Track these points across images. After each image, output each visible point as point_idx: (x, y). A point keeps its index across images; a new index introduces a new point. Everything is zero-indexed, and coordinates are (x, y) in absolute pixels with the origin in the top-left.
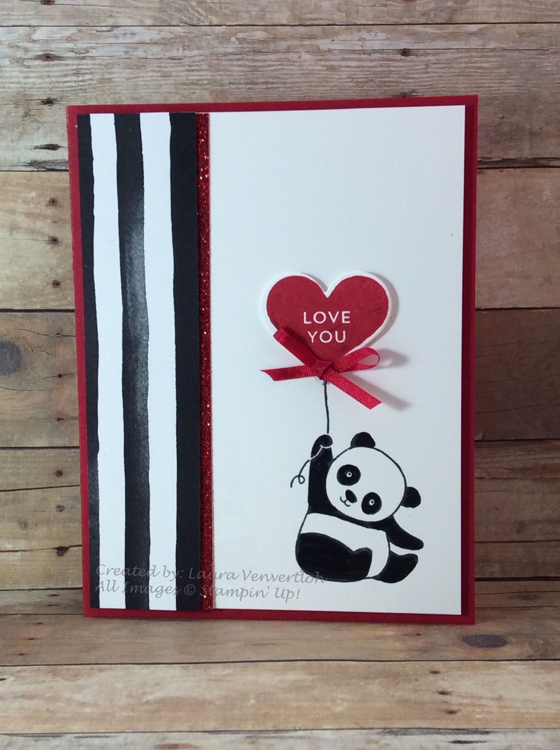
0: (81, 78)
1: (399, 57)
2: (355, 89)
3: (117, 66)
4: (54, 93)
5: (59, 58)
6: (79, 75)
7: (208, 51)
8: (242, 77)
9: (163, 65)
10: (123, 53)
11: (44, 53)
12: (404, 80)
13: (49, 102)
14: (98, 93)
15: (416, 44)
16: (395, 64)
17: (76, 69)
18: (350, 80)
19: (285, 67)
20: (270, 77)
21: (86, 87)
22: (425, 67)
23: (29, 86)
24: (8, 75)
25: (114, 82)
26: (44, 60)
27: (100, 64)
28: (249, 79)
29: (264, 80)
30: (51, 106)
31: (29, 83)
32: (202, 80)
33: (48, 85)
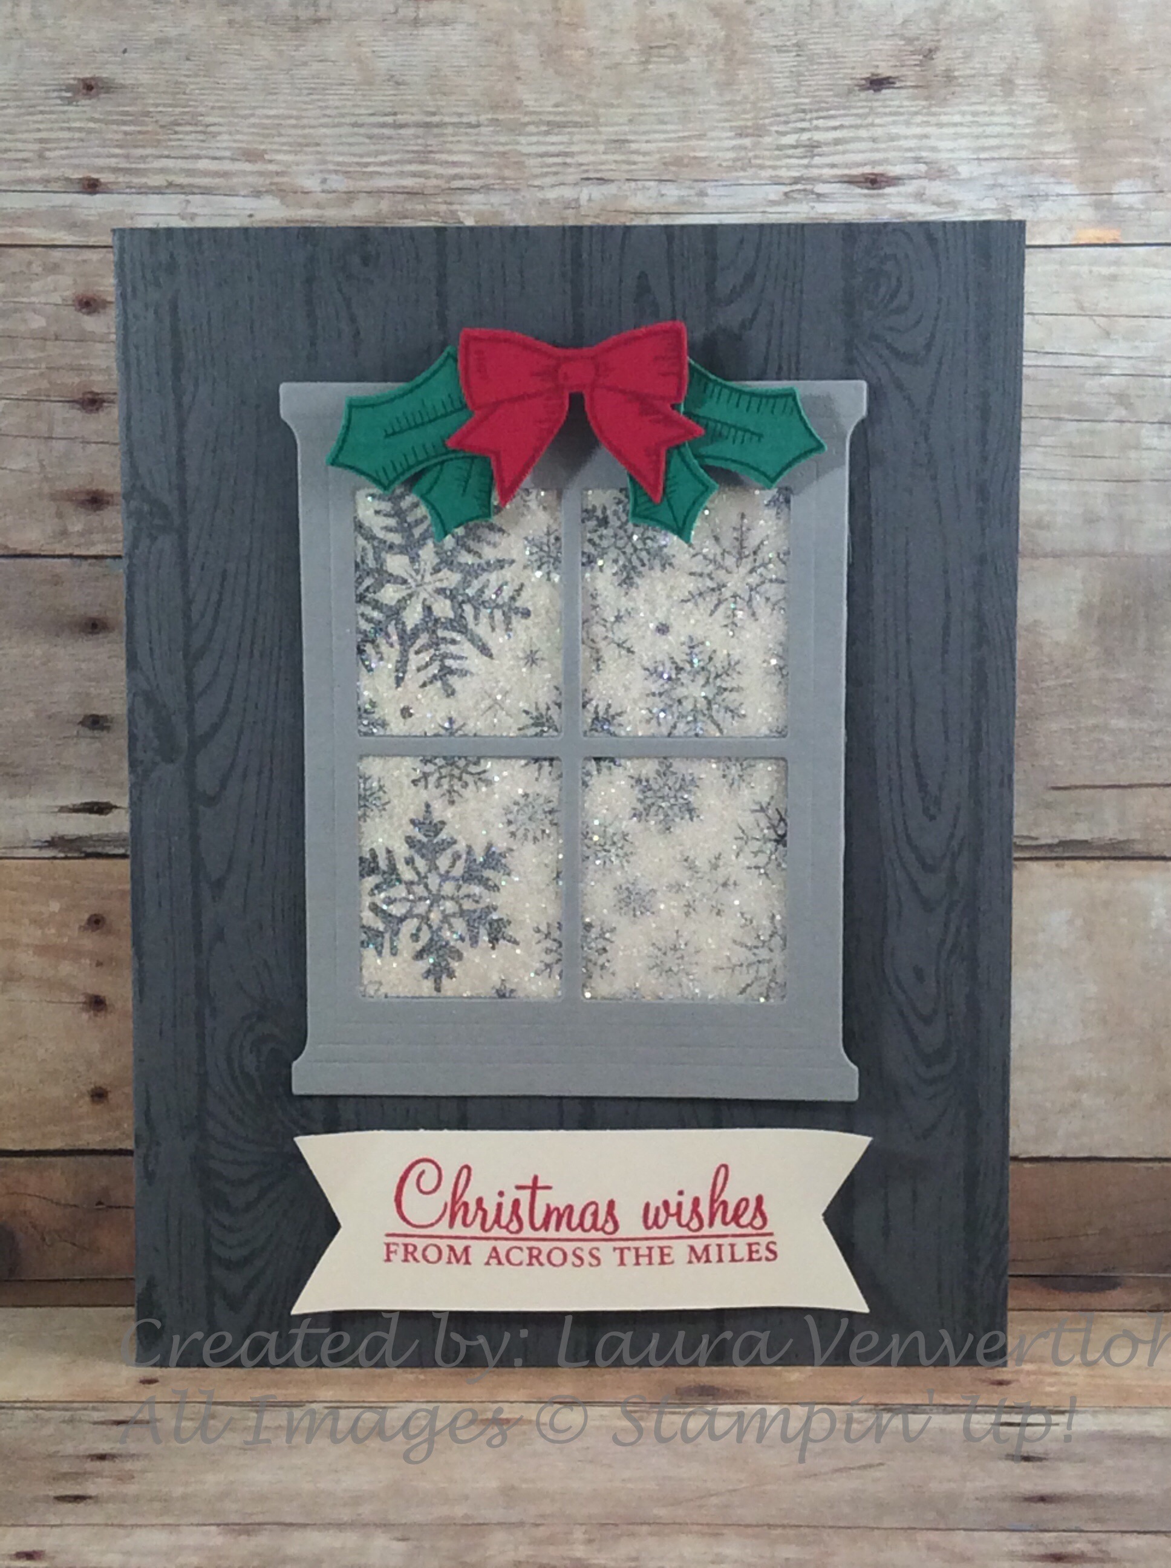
0: (805, 136)
1: (104, 177)
2: (201, 109)
3: (724, 164)
4: (865, 104)
5: (851, 181)
6: (807, 143)
7: (524, 197)
8: (450, 139)
9: (625, 167)
10: (710, 191)
11: (880, 191)
12: (92, 125)
13: (877, 83)
14: (768, 105)
15: (68, 203)
16: (113, 162)
17: (813, 156)
18: (212, 129)
19: (357, 160)
20: (390, 138)
21: (793, 117)
22: (48, 154)
23: (919, 119)
24: (963, 142)
25: (731, 128)
26: (882, 175)
27: (762, 167)
28: (436, 136)
29: (402, 131)
30: (873, 75)
31: (918, 125)
32: (538, 134)
33: (877, 121)
